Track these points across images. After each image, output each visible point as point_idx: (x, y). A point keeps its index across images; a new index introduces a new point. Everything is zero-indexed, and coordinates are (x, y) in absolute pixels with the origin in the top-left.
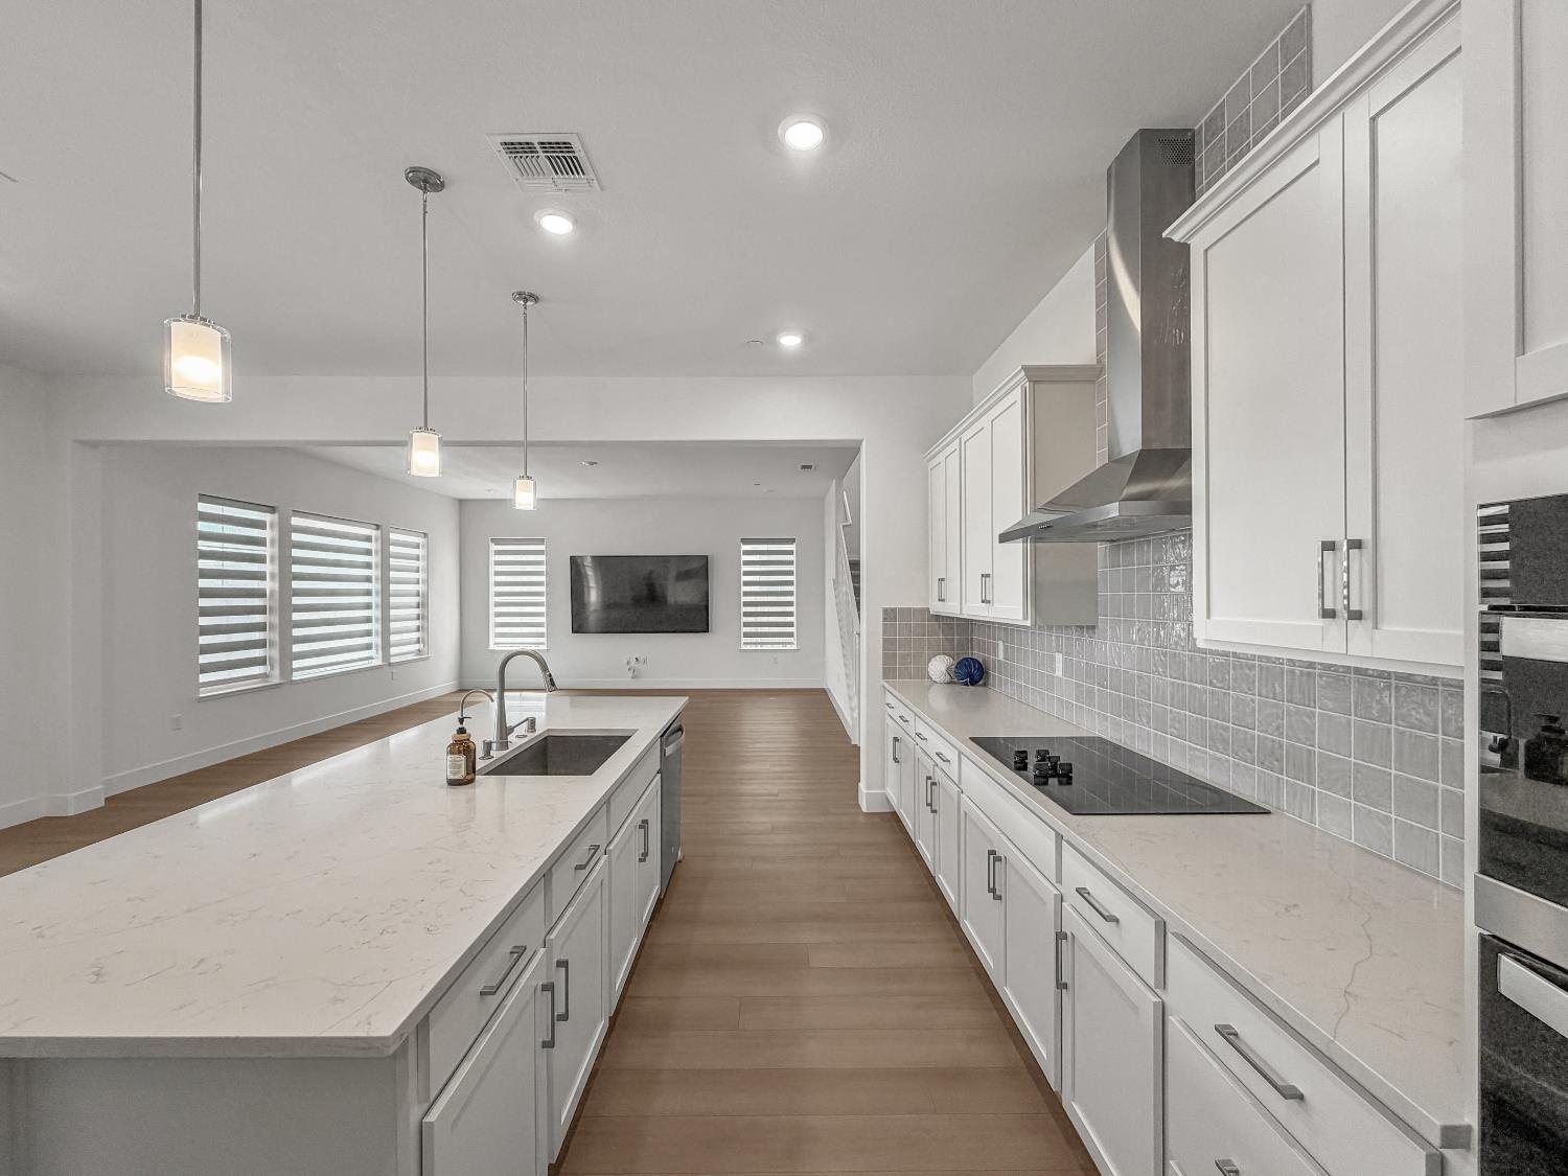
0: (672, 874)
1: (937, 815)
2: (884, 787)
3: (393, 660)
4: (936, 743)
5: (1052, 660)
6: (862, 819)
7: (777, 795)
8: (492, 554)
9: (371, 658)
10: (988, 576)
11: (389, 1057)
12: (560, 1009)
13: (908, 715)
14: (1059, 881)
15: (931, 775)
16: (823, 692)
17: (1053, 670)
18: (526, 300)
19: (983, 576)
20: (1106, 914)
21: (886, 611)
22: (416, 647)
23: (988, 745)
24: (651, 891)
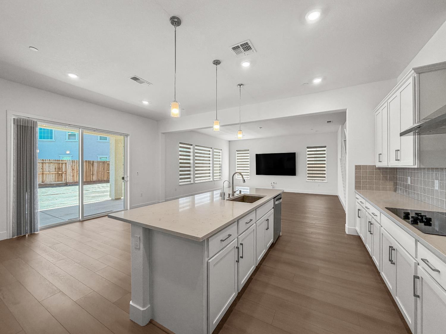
0: (277, 239)
1: (373, 235)
2: (355, 227)
3: (214, 180)
4: (373, 209)
5: (433, 183)
6: (346, 235)
7: (315, 224)
8: (236, 154)
9: (210, 179)
10: (399, 150)
11: (200, 242)
12: (241, 255)
13: (363, 201)
14: (416, 257)
15: (371, 221)
16: (337, 197)
17: (434, 187)
18: (240, 86)
19: (396, 151)
20: (433, 268)
21: (356, 166)
22: (219, 177)
23: (395, 211)
24: (270, 240)
